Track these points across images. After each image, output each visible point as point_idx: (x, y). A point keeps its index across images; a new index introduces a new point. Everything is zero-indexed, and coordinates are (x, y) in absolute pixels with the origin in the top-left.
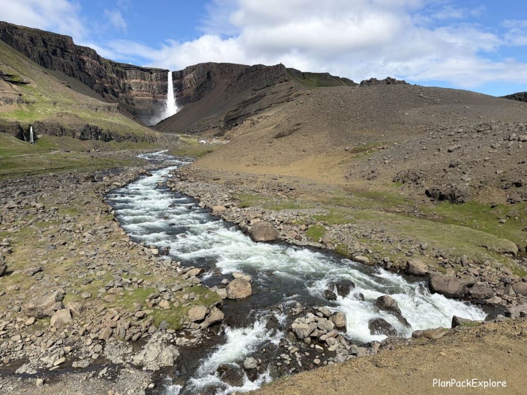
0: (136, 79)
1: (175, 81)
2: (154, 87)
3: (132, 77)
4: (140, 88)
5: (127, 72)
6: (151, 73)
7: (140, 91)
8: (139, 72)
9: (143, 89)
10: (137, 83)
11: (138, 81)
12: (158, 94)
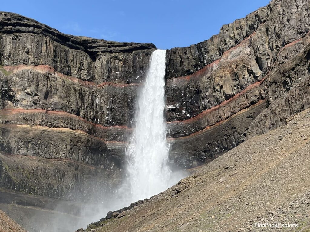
0: (35, 64)
1: (175, 82)
2: (97, 101)
3: (22, 55)
4: (46, 97)
5: (7, 39)
6: (94, 56)
7: (43, 107)
8: (48, 46)
9: (55, 99)
10: (35, 79)
11: (41, 70)
12: (108, 123)
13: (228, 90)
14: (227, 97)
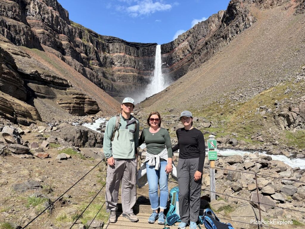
0: (120, 53)
1: (164, 55)
2: (140, 63)
3: (116, 50)
4: (124, 63)
5: (110, 45)
6: (138, 48)
7: (124, 66)
8: (123, 46)
9: (127, 64)
10: (120, 57)
11: (122, 54)
12: (144, 70)
13: (181, 57)
14: (181, 59)
